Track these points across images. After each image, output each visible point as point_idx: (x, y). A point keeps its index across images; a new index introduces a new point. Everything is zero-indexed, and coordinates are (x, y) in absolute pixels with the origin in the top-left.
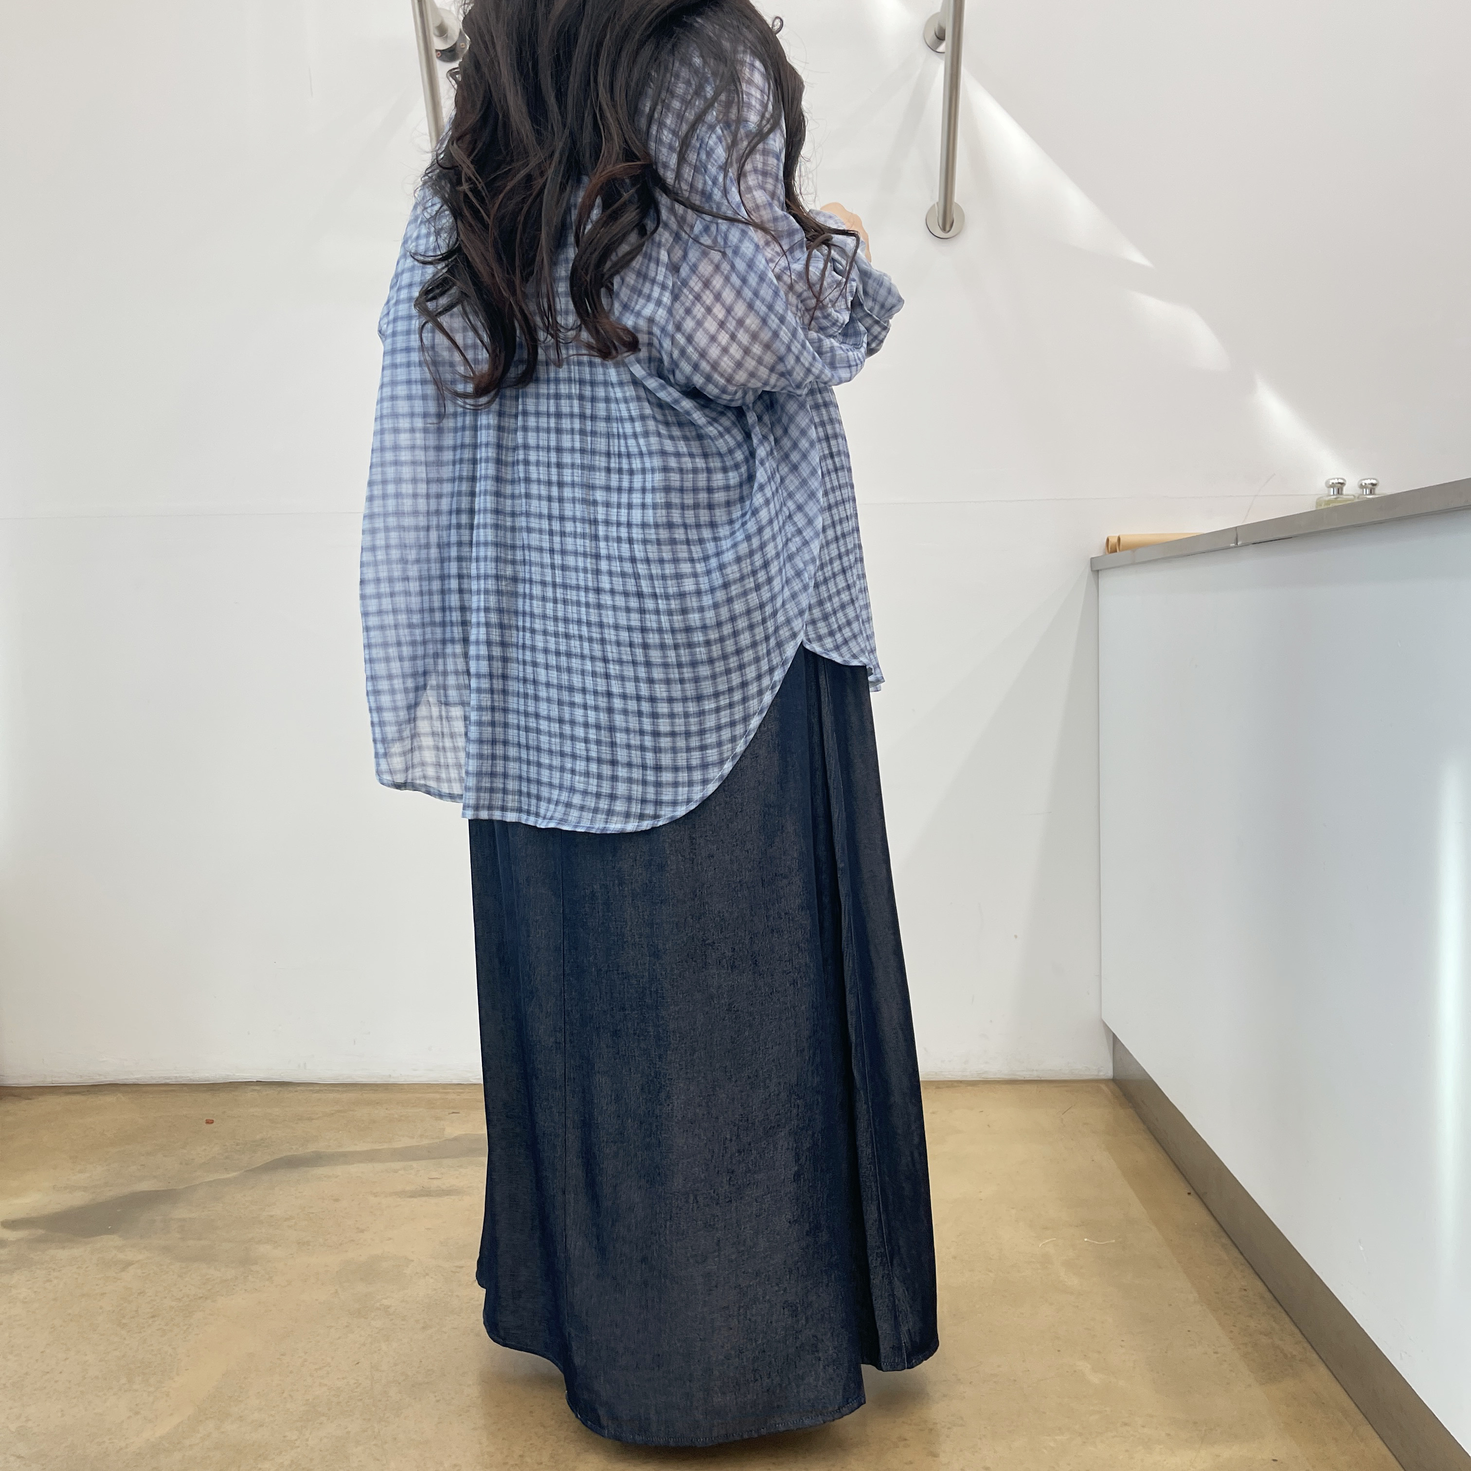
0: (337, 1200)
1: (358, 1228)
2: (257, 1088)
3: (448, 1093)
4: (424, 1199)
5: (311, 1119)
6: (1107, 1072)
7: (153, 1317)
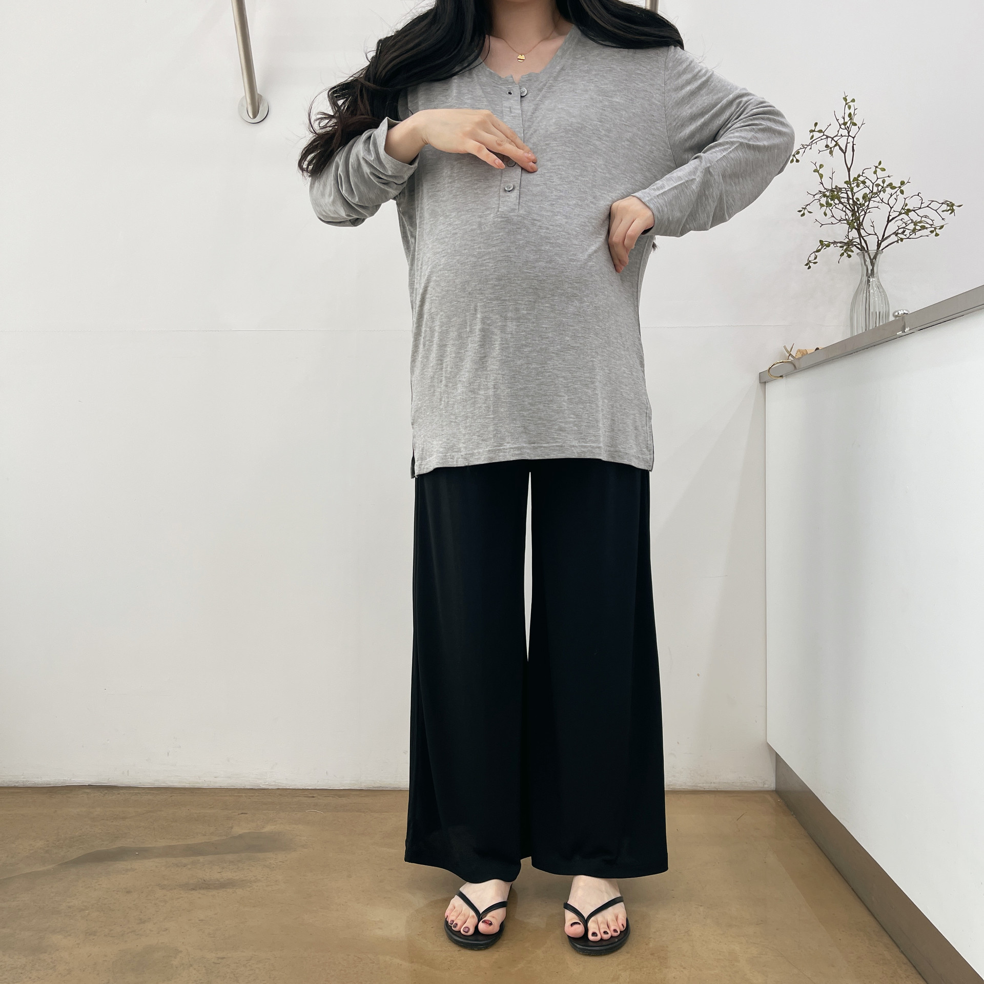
0: (128, 892)
1: (141, 919)
2: (87, 791)
3: (242, 796)
4: (202, 891)
5: (124, 818)
6: (771, 784)
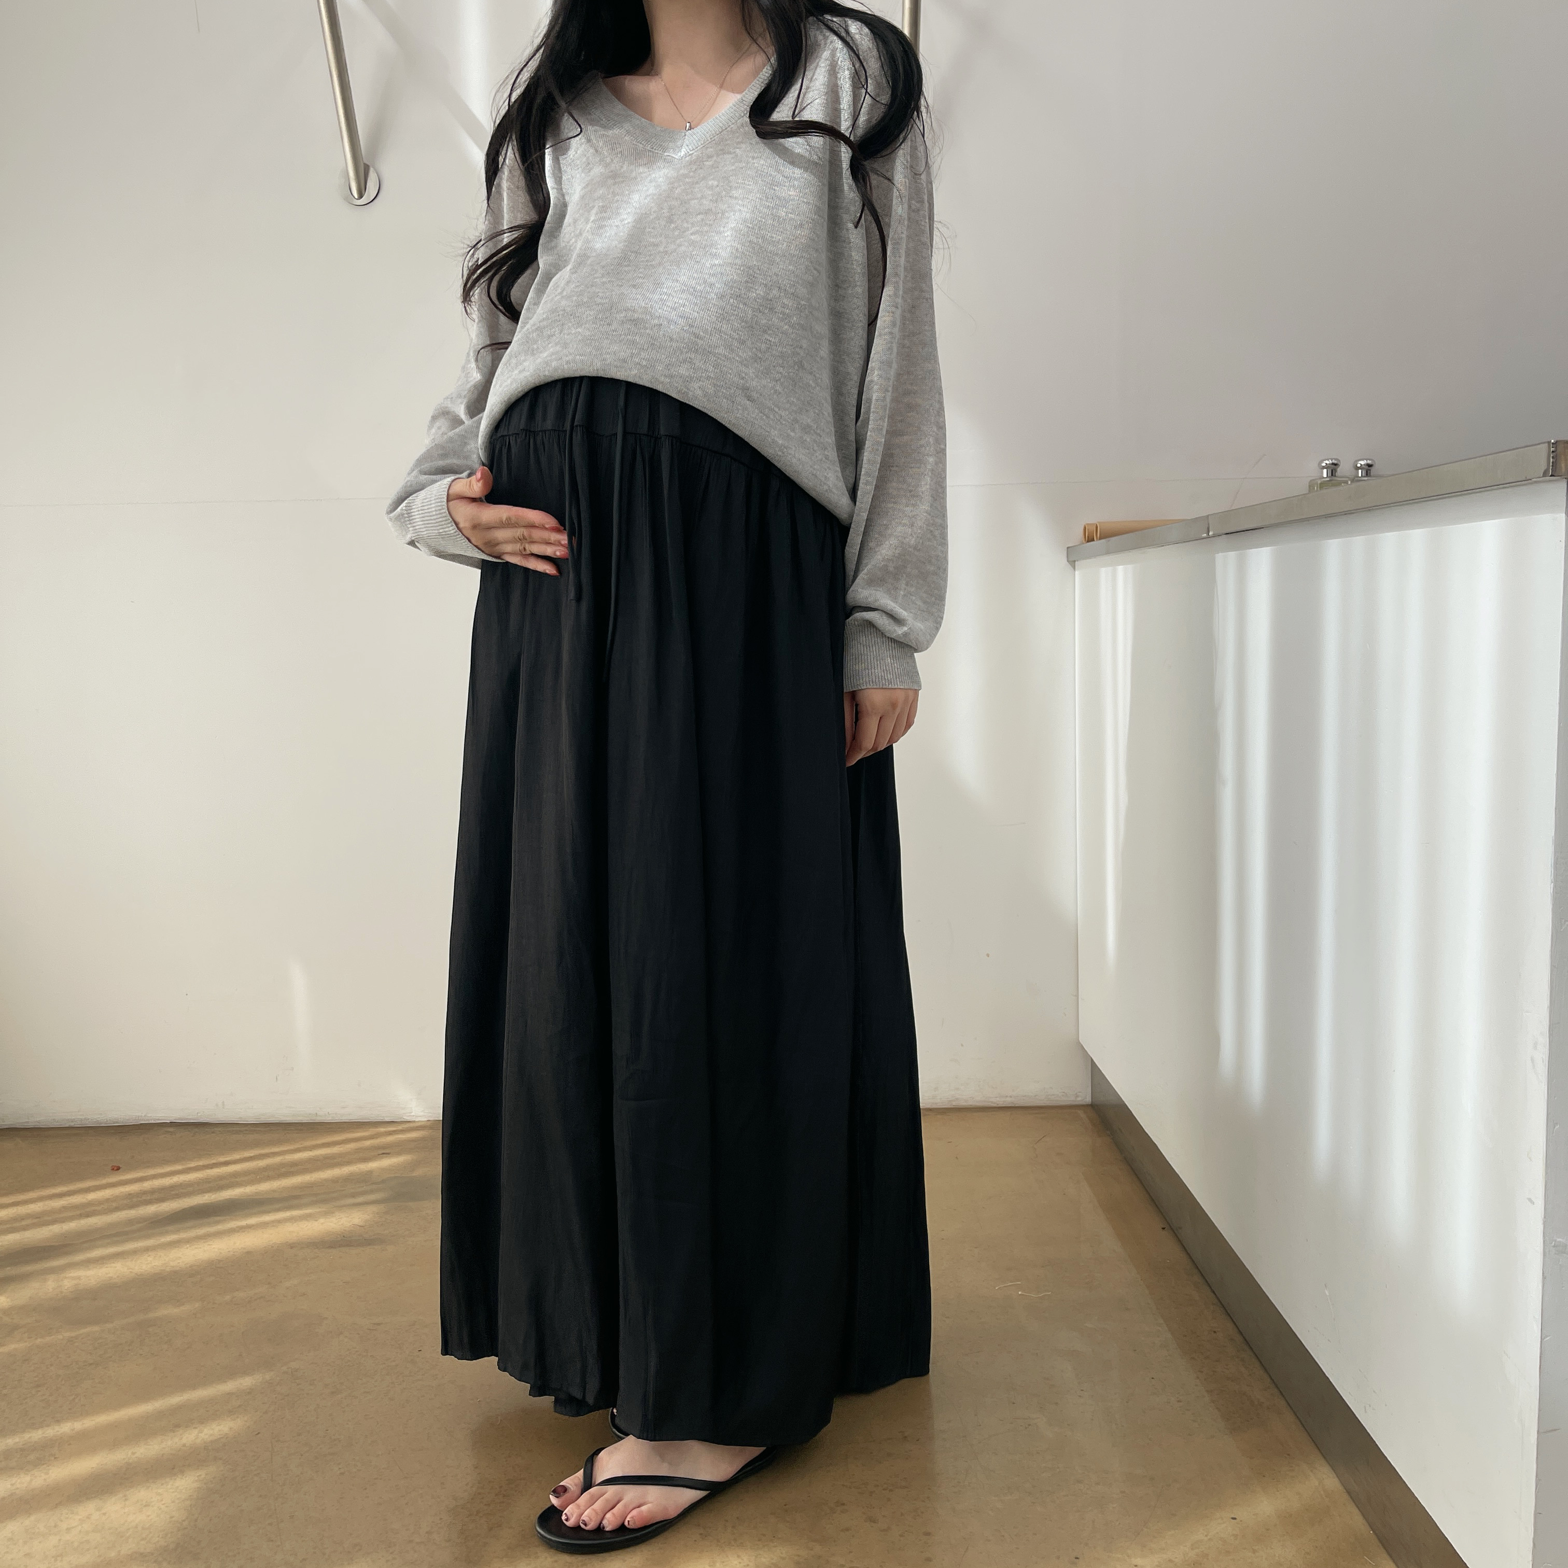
2: (171, 1129)
3: (379, 1131)
6: (1085, 1097)
7: (38, 1386)
